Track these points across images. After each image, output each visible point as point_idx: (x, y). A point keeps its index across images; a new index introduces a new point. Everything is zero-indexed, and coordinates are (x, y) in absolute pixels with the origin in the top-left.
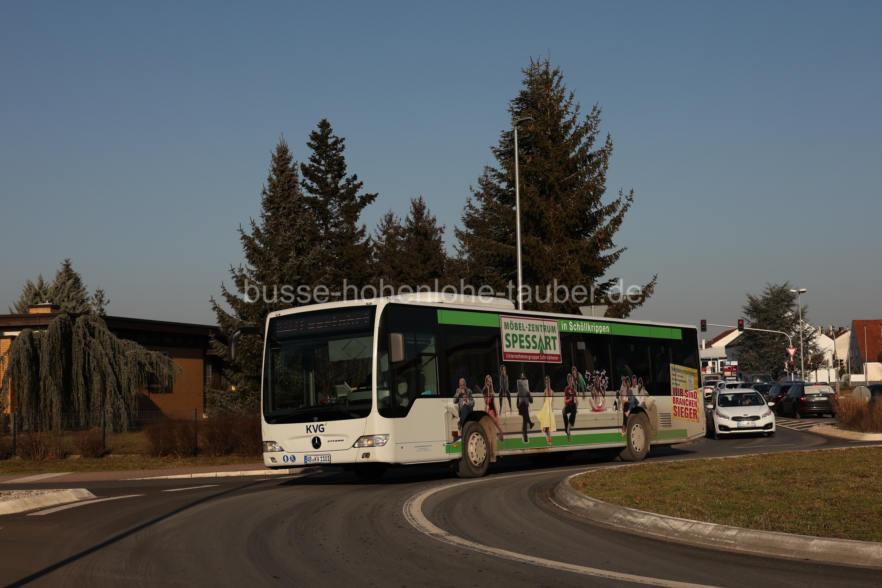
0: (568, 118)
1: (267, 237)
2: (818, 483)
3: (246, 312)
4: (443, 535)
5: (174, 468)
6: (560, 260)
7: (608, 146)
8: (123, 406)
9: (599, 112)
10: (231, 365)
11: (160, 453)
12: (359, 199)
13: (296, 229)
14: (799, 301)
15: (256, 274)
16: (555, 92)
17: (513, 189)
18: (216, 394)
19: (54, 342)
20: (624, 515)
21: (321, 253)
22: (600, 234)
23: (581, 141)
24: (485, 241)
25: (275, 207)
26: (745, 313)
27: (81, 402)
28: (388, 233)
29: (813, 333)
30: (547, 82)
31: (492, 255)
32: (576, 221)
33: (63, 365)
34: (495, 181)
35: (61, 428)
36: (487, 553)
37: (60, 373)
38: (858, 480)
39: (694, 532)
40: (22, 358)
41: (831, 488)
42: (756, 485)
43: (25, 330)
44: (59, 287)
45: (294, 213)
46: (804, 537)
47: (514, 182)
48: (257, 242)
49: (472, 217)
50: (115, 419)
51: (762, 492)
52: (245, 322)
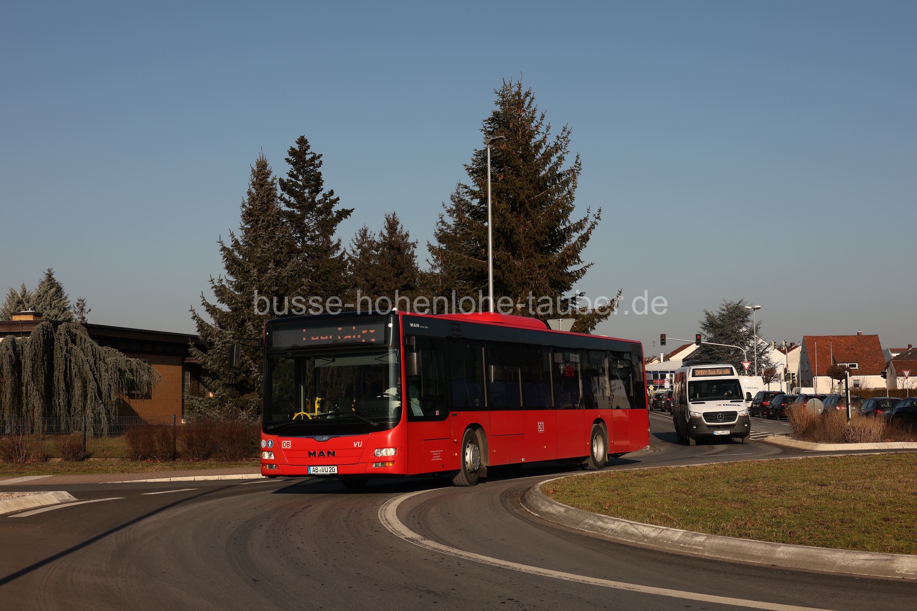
0: (538, 138)
1: (246, 249)
2: (780, 490)
3: (225, 321)
4: (418, 539)
5: (152, 472)
6: (529, 274)
7: (577, 165)
8: (103, 411)
9: (569, 133)
10: (209, 372)
11: (140, 457)
12: (336, 213)
13: (275, 242)
14: (754, 318)
15: (235, 284)
16: (527, 113)
17: (484, 205)
18: (195, 401)
19: (36, 348)
20: (594, 521)
21: (298, 265)
22: (569, 250)
23: (551, 160)
24: (457, 255)
25: (254, 220)
26: (702, 328)
27: (62, 407)
28: (362, 247)
29: (766, 348)
30: (519, 103)
31: (464, 269)
32: (545, 238)
33: (45, 371)
34: (467, 198)
35: (42, 432)
36: (463, 557)
37: (42, 379)
38: (818, 488)
39: (663, 538)
40: (4, 364)
41: (792, 497)
42: (720, 493)
43: (8, 337)
44: (42, 295)
45: (273, 226)
46: (771, 544)
47: (487, 198)
48: (236, 253)
49: (445, 232)
50: (96, 423)
51: (726, 499)
52: (224, 331)
